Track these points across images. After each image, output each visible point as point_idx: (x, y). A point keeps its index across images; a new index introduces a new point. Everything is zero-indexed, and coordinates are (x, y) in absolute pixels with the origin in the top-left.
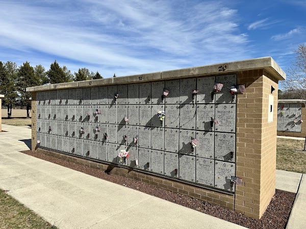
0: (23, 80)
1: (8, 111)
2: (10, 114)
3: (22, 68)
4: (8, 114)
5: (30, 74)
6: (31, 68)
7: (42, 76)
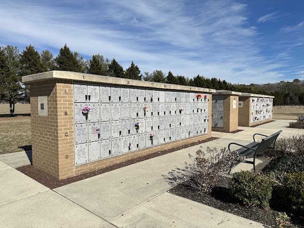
0: (27, 68)
1: (11, 107)
2: (12, 111)
3: (25, 53)
4: (11, 111)
5: (35, 60)
6: (36, 53)
7: (50, 64)
